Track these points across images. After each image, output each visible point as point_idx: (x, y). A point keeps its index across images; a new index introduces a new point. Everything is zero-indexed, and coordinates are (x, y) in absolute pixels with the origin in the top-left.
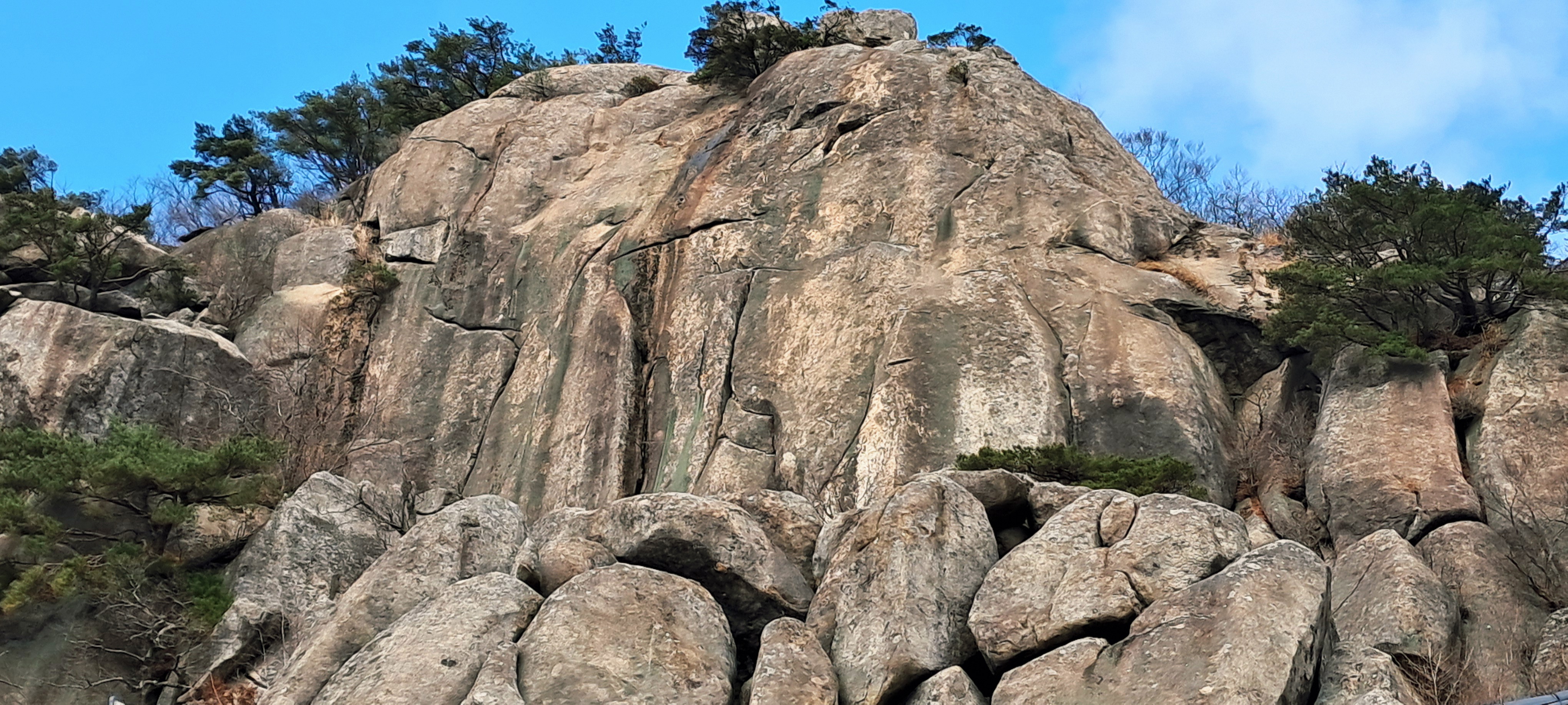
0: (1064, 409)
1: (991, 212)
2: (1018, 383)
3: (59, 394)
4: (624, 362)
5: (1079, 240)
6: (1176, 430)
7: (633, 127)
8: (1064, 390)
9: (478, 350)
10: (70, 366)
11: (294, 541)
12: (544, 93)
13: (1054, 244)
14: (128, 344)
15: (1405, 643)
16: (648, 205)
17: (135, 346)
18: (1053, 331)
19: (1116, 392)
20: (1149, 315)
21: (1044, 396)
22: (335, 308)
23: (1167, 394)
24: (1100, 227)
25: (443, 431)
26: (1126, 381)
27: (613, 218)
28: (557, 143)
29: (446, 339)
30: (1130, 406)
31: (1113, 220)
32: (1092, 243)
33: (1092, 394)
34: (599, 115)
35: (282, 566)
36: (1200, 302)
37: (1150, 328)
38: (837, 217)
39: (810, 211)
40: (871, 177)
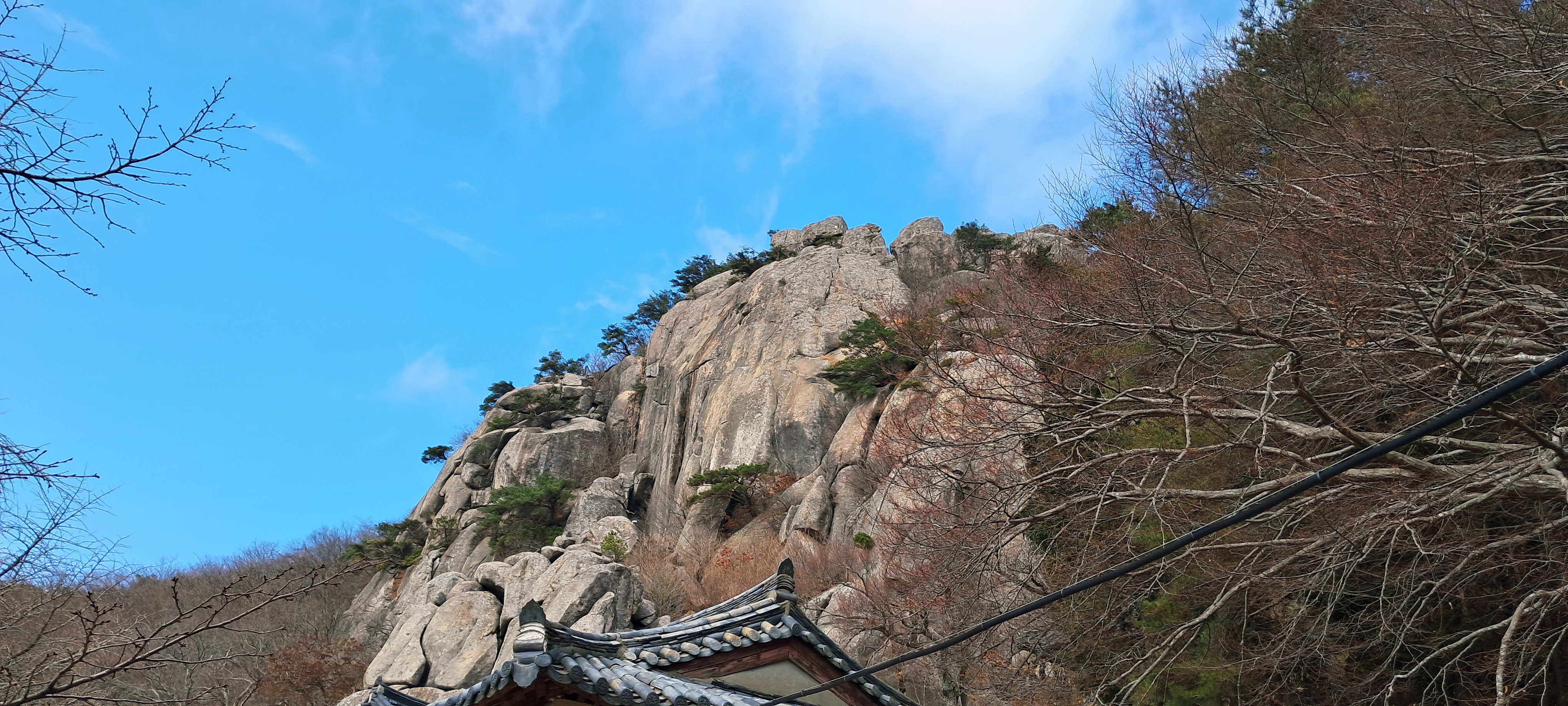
0: (772, 431)
1: (774, 347)
2: (755, 426)
3: (523, 467)
5: (800, 354)
6: (804, 432)
8: (772, 424)
10: (527, 456)
11: (585, 508)
13: (791, 356)
14: (545, 443)
15: (800, 524)
16: (696, 353)
17: (548, 442)
18: (777, 399)
19: (787, 421)
20: (813, 381)
21: (763, 429)
23: (802, 419)
24: (807, 346)
26: (791, 416)
27: (688, 359)
30: (791, 426)
31: (814, 341)
32: (804, 353)
33: (781, 423)
35: (581, 517)
38: (734, 355)
39: (729, 355)
40: (746, 338)
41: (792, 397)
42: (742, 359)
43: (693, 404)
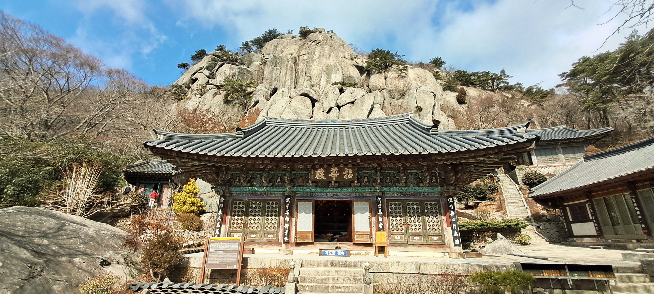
0: (343, 77)
1: (335, 54)
2: (338, 74)
3: (231, 75)
4: (294, 71)
6: (355, 79)
7: (293, 43)
8: (343, 75)
9: (277, 69)
10: (232, 71)
11: (259, 92)
12: (282, 38)
13: (342, 58)
14: (237, 69)
16: (295, 52)
18: (342, 68)
22: (260, 64)
23: (354, 75)
25: (273, 79)
26: (350, 74)
27: (291, 54)
28: (284, 44)
29: (273, 68)
30: (350, 77)
31: (348, 55)
32: (346, 57)
33: (346, 75)
34: (289, 41)
35: (258, 95)
36: (358, 65)
37: (352, 67)
38: (317, 54)
39: (314, 53)
40: (321, 49)
41: (348, 68)
42: (322, 55)
43: (300, 66)
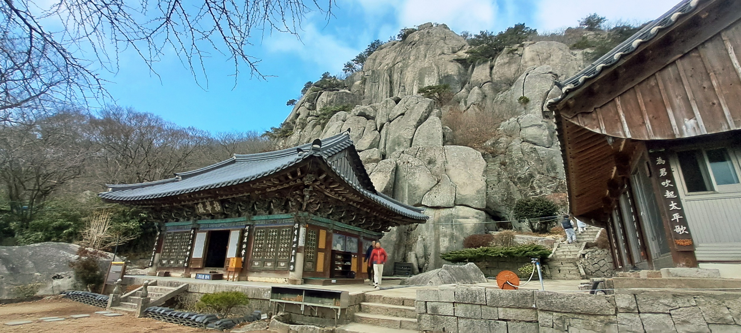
0: (439, 78)
1: (431, 52)
2: (432, 76)
4: (389, 84)
5: (443, 53)
6: (454, 77)
7: (392, 50)
8: (439, 76)
9: (375, 85)
10: (329, 99)
12: (382, 49)
14: (335, 95)
16: (391, 62)
18: (438, 68)
19: (446, 74)
20: (452, 62)
21: (436, 77)
22: (360, 84)
24: (446, 50)
25: (373, 96)
27: (387, 65)
28: (383, 55)
29: (372, 85)
31: (449, 49)
32: (445, 53)
33: (443, 75)
34: (388, 50)
36: (460, 58)
37: (452, 64)
38: (412, 58)
39: (409, 58)
40: (416, 51)
41: (445, 66)
42: (417, 58)
43: (395, 77)
